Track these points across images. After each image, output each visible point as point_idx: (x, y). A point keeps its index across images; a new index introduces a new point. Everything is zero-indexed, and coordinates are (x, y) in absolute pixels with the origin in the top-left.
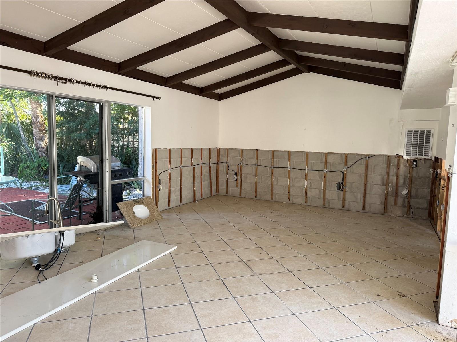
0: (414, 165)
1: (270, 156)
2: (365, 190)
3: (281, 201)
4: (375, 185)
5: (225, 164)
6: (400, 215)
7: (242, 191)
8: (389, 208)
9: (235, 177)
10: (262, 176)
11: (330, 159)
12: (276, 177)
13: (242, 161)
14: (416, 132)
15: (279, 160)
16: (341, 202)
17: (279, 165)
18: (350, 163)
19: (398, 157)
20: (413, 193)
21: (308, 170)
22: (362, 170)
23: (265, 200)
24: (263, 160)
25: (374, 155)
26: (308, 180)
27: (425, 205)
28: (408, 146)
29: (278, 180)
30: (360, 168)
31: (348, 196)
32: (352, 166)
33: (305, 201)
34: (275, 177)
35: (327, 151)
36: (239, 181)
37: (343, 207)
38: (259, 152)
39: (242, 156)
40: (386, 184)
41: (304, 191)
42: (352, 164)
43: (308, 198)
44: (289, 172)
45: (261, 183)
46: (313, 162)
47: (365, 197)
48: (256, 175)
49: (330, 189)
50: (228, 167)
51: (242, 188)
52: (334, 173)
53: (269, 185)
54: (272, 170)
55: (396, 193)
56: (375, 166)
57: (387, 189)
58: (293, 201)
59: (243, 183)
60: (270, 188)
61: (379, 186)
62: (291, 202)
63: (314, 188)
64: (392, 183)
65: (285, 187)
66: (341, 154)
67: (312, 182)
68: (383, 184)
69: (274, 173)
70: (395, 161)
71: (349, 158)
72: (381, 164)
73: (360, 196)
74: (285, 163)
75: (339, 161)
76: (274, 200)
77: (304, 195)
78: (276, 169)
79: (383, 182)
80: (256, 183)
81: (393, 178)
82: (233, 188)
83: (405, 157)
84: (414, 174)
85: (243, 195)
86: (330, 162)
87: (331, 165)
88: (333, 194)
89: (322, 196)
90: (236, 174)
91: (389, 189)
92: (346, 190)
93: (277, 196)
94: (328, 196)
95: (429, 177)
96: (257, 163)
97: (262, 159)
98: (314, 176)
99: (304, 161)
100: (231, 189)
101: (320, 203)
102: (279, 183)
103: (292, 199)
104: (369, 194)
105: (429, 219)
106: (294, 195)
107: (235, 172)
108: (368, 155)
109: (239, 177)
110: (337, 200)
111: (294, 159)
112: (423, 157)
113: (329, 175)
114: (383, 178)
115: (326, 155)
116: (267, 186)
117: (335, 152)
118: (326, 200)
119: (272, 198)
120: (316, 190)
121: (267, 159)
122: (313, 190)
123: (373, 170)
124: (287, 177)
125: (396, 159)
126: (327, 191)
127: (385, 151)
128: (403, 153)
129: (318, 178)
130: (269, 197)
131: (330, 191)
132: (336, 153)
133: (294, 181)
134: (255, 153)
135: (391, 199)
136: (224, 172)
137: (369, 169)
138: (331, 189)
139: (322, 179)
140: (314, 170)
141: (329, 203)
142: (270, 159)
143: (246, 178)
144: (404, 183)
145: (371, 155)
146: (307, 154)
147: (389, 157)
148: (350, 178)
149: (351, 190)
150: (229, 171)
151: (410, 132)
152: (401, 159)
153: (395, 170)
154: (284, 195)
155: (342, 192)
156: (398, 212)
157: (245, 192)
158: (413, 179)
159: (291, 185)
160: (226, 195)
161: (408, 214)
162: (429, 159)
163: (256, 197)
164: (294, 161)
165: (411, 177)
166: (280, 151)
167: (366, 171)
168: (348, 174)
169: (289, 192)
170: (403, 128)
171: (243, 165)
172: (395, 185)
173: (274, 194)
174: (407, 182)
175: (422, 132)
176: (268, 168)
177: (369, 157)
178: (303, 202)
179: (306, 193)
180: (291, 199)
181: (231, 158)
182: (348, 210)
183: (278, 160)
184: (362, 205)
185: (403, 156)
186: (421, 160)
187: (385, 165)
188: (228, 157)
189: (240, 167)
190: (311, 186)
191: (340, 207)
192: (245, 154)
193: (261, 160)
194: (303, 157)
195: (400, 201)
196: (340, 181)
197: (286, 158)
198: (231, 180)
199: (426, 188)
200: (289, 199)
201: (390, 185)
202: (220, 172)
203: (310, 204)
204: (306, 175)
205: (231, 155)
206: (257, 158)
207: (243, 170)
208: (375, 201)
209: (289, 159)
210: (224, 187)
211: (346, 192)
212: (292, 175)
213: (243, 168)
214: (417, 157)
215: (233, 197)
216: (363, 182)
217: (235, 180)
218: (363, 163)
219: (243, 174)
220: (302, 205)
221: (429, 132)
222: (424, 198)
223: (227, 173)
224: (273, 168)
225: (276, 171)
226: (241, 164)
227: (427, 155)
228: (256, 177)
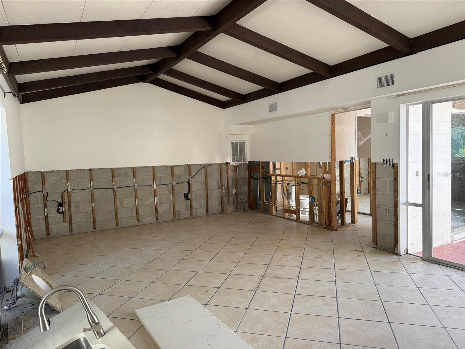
0: (238, 170)
1: (110, 175)
2: (207, 196)
3: (128, 225)
4: (214, 190)
5: (40, 195)
6: (232, 211)
7: (73, 225)
8: (225, 207)
9: (61, 209)
10: (101, 201)
11: (176, 171)
12: (120, 199)
13: (69, 186)
14: (237, 143)
15: (121, 179)
16: (189, 211)
17: (122, 184)
18: (193, 173)
19: (227, 164)
20: (238, 192)
21: (156, 185)
22: (203, 178)
23: (108, 229)
24: (100, 181)
25: (211, 164)
26: (157, 196)
27: (246, 199)
28: (233, 155)
29: (122, 202)
30: (201, 178)
31: (195, 204)
32: (195, 177)
33: (155, 219)
34: (119, 200)
35: (172, 164)
36: (67, 214)
37: (191, 215)
38: (93, 172)
39: (68, 180)
40: (221, 187)
41: (154, 209)
42: (195, 174)
43: (159, 215)
44: (135, 190)
45: (101, 209)
46: (160, 176)
47: (207, 202)
48: (92, 201)
49: (178, 201)
50: (45, 197)
51: (73, 221)
52: (181, 184)
53: (112, 210)
54: (114, 192)
55: (228, 194)
56: (212, 174)
57: (222, 191)
58: (143, 222)
59: (73, 216)
60: (114, 214)
61: (216, 190)
62: (141, 223)
63: (163, 203)
64: (225, 186)
65: (132, 208)
66: (185, 165)
67: (161, 198)
68: (219, 188)
69: (117, 194)
70: (225, 167)
71: (192, 168)
72: (216, 171)
73: (203, 202)
74: (130, 181)
75: (184, 173)
76: (120, 226)
77: (154, 212)
78: (119, 189)
79: (219, 186)
80: (93, 211)
81: (225, 182)
82: (57, 226)
83: (232, 163)
84: (238, 176)
85: (75, 231)
86: (176, 174)
87: (178, 177)
88: (182, 205)
89: (172, 209)
90: (61, 205)
91: (224, 191)
92: (193, 199)
93: (123, 221)
94: (177, 209)
95: (246, 178)
96: (93, 186)
97: (98, 180)
98: (163, 191)
99: (151, 176)
100: (54, 226)
101: (171, 216)
102: (125, 206)
103: (142, 220)
104: (210, 198)
105: (250, 209)
106: (143, 214)
107: (59, 202)
108: (207, 164)
109: (67, 207)
110: (186, 210)
111: (139, 175)
112: (243, 162)
113: (177, 187)
114: (218, 183)
115: (172, 167)
116: (109, 212)
117: (180, 164)
118: (176, 212)
119: (117, 224)
120: (166, 204)
121: (106, 179)
122: (163, 205)
123: (211, 177)
124: (134, 197)
126: (176, 204)
127: (218, 161)
128: (230, 160)
129: (166, 192)
130: (113, 225)
131: (179, 202)
132: (181, 165)
133: (142, 199)
134: (87, 174)
135: (225, 199)
136: (40, 205)
137: (208, 177)
138: (179, 200)
139: (170, 192)
140: (162, 184)
141: (179, 214)
142: (110, 178)
143: (78, 207)
144: (232, 185)
145: (209, 164)
146: (153, 168)
147: (220, 164)
148: (194, 188)
149: (196, 197)
150: (48, 203)
151: (233, 143)
152: (229, 166)
153: (226, 175)
154: (133, 217)
155: (189, 201)
156: (230, 209)
157: (78, 226)
158: (238, 180)
159: (140, 204)
160: (47, 236)
161: (237, 208)
162: (246, 164)
163: (95, 229)
164: (140, 177)
165: (236, 179)
166: (123, 168)
167: (206, 178)
168: (192, 184)
169: (137, 213)
170: (228, 140)
171: (71, 192)
172: (227, 187)
173: (119, 220)
174: (234, 184)
175: (240, 143)
176: (108, 190)
177: (207, 166)
178: (154, 220)
179: (156, 209)
180: (140, 220)
181: (50, 186)
182: (196, 217)
183: (120, 178)
184: (205, 209)
185: (230, 163)
186: (241, 164)
187: (219, 172)
188: (43, 183)
189: (66, 195)
190: (160, 201)
191: (189, 216)
192: (71, 176)
193: (97, 181)
194: (149, 172)
195: (231, 199)
196: (187, 192)
197: (130, 175)
198: (53, 215)
199: (246, 185)
200: (138, 220)
201: (224, 188)
202: (31, 206)
203: (161, 220)
204: (155, 191)
205: (49, 180)
206: (91, 179)
207: (71, 198)
208: (215, 203)
209: (134, 177)
210: (41, 228)
211: (193, 201)
212: (139, 193)
213: (72, 195)
214: (239, 163)
215: (59, 236)
216: (205, 189)
217: (60, 213)
218: (203, 172)
219: (72, 204)
220: (152, 223)
221: (244, 143)
222: (245, 194)
223: (45, 206)
224: (115, 189)
225: (119, 192)
226: (67, 190)
227: (244, 161)
228: (93, 204)
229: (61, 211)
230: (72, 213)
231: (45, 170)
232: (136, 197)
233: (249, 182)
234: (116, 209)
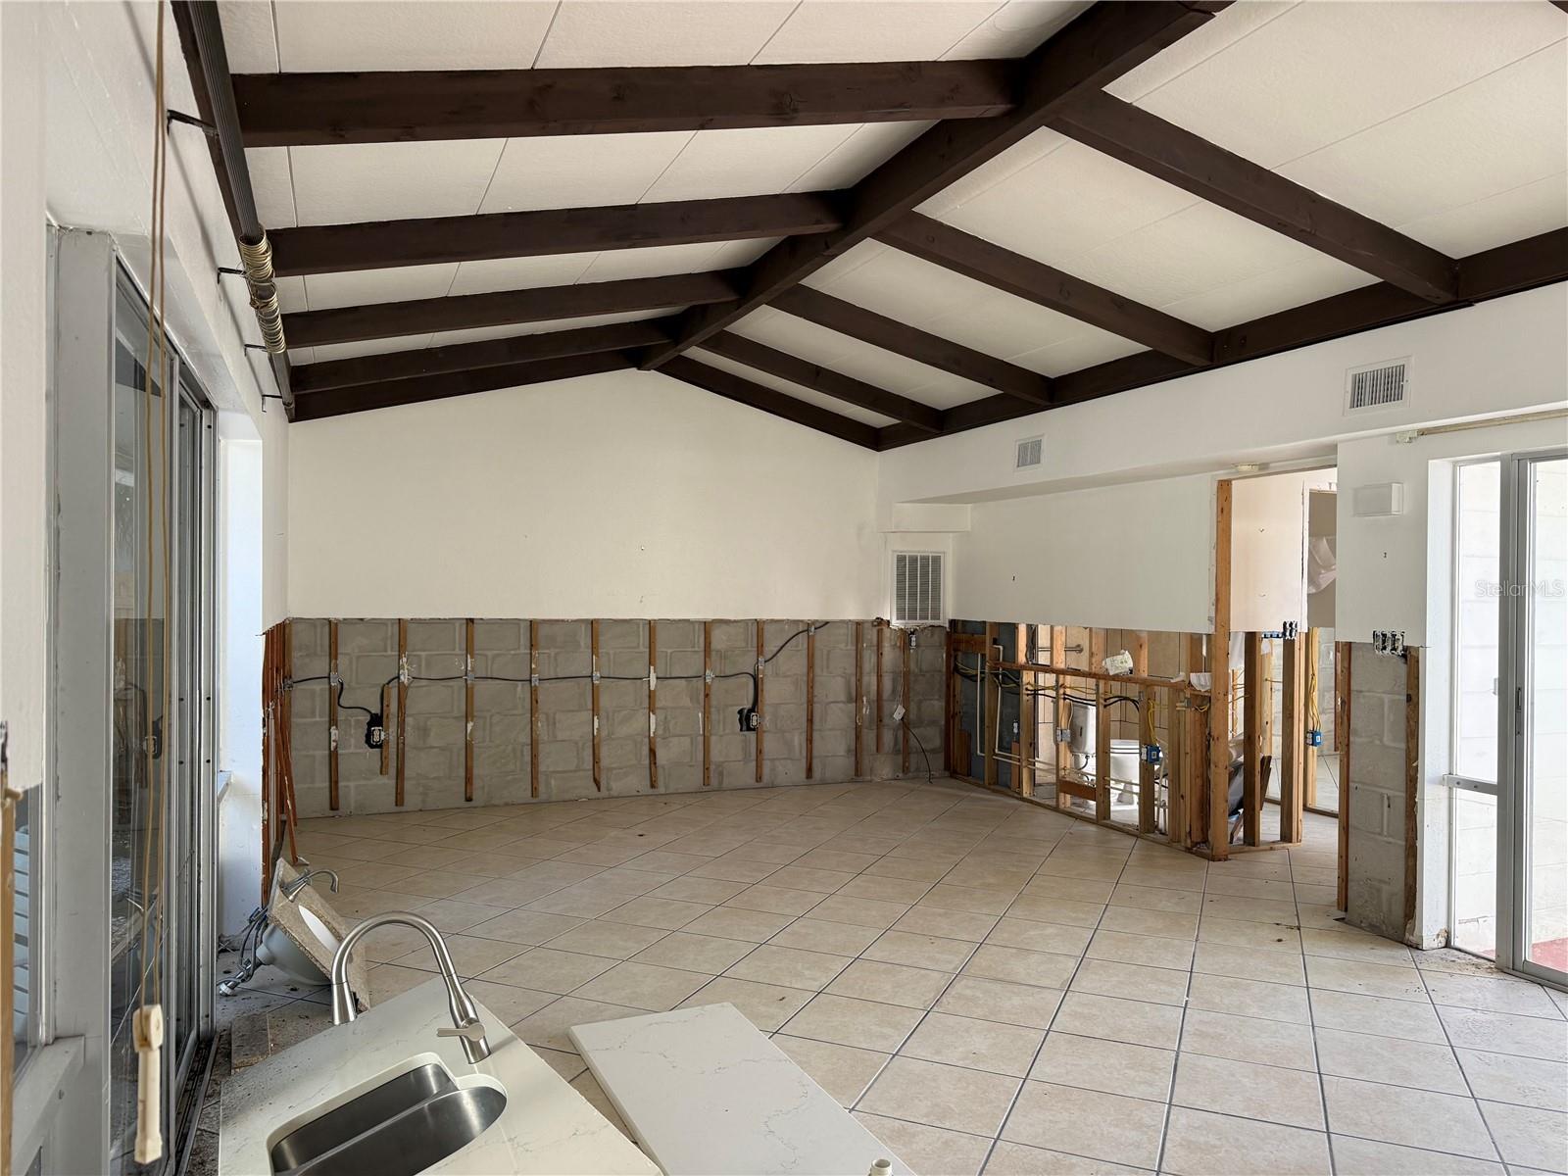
0: (913, 644)
1: (524, 640)
2: (810, 721)
3: (567, 797)
4: (832, 705)
5: (320, 687)
6: (890, 776)
7: (408, 785)
8: (866, 762)
9: (376, 733)
10: (491, 716)
11: (719, 639)
12: (547, 715)
13: (406, 666)
14: (913, 560)
15: (556, 654)
16: (752, 766)
17: (558, 670)
18: (770, 648)
19: (880, 623)
20: (912, 716)
21: (657, 678)
22: (799, 665)
23: (507, 804)
24: (495, 656)
25: (827, 623)
26: (657, 711)
27: (937, 742)
28: (900, 596)
29: (555, 723)
30: (793, 662)
31: (770, 744)
32: (775, 658)
33: (648, 783)
34: (544, 716)
35: (709, 616)
36: (392, 749)
37: (759, 778)
38: (478, 629)
39: (402, 648)
40: (856, 698)
41: (645, 751)
42: (776, 649)
43: (660, 771)
44: (595, 691)
45: (491, 741)
46: (669, 651)
47: (810, 741)
48: (468, 715)
49: (721, 733)
50: (336, 696)
51: (407, 773)
52: (731, 680)
53: (523, 745)
54: (533, 691)
55: (879, 719)
56: (829, 652)
57: (858, 710)
58: (609, 789)
59: (409, 754)
60: (528, 758)
61: (841, 705)
62: (604, 793)
63: (674, 736)
64: (869, 692)
65: (580, 744)
66: (746, 622)
67: (669, 717)
68: (849, 700)
69: (541, 698)
70: (871, 635)
71: (768, 631)
72: (842, 646)
73: (798, 740)
74: (580, 663)
75: (744, 645)
76: (543, 796)
77: (647, 762)
78: (547, 684)
79: (850, 693)
80: (468, 747)
81: (870, 681)
82: (362, 782)
83: (896, 623)
84: (913, 666)
85: (412, 800)
86: (719, 647)
87: (723, 656)
88: (730, 745)
89: (700, 756)
90: (376, 720)
91: (864, 710)
92: (765, 729)
93: (553, 782)
94: (716, 755)
95: (940, 671)
96: (473, 670)
97: (489, 653)
98: (677, 697)
99: (642, 649)
100: (352, 784)
101: (695, 778)
102: (561, 735)
103: (608, 783)
104: (820, 730)
105: (947, 774)
106: (613, 766)
107: (373, 712)
108: (814, 622)
109: (393, 730)
110: (742, 763)
111: (608, 644)
112: (930, 622)
113: (718, 689)
114: (848, 683)
115: (707, 626)
116: (514, 750)
117: (732, 618)
118: (712, 767)
119: (534, 791)
120: (682, 738)
121: (513, 652)
122: (675, 741)
123: (825, 664)
124: (588, 710)
125: (875, 630)
126: (713, 739)
127: (852, 613)
128: (889, 612)
129: (686, 701)
130: (523, 792)
131: (721, 736)
132: (735, 621)
133: (613, 720)
134: (460, 633)
135: (869, 737)
136: (318, 719)
137: (818, 662)
138: (724, 730)
139: (699, 703)
140: (673, 675)
141: (721, 774)
142: (525, 650)
143: (424, 731)
144: (894, 691)
145: (822, 621)
146: (651, 626)
147: (858, 624)
148: (772, 692)
149: (776, 725)
150: (342, 714)
151: (901, 559)
152: (886, 632)
153: (874, 659)
154: (581, 773)
155: (752, 735)
156: (884, 768)
157: (421, 789)
158: (912, 678)
159: (604, 733)
160: (332, 813)
161: (905, 769)
162: (940, 626)
163: (469, 799)
164: (611, 652)
165: (906, 675)
166: (563, 621)
167: (811, 667)
168: (766, 680)
169: (596, 761)
170: (886, 549)
171: (409, 685)
172: (875, 698)
173: (542, 778)
174: (900, 688)
175: (925, 559)
176: (517, 686)
177: (815, 629)
178: (643, 785)
179: (652, 752)
180: (603, 782)
181: (351, 662)
182: (773, 786)
183: (553, 652)
184: (803, 764)
186: (926, 628)
187: (851, 648)
188: (333, 654)
189: (394, 693)
190: (666, 729)
191: (751, 781)
192: (414, 638)
193: (486, 656)
194: (639, 636)
195: (888, 737)
196: (748, 705)
197: (582, 644)
198: (352, 750)
199: (937, 697)
200: (597, 783)
201: (865, 699)
202: (295, 720)
203: (666, 787)
204: (651, 695)
205: (348, 647)
206: (469, 649)
207: (408, 702)
208: (834, 745)
209: (594, 649)
210: (318, 785)
211: (765, 734)
212: (605, 701)
213: (410, 692)
214: (919, 622)
215: (366, 815)
216: (804, 699)
217: (372, 746)
218: (803, 644)
219: (409, 720)
220: (638, 796)
221: (937, 560)
222: (933, 723)
223: (333, 721)
224: (534, 682)
225: (546, 691)
226: (398, 677)
227: (936, 616)
228: (470, 725)
229: (376, 739)
230: (406, 749)
231: (341, 617)
232: (595, 711)
233: (948, 686)
234: (534, 744)
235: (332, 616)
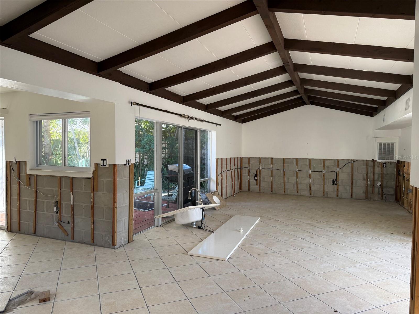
0: (384, 166)
1: (282, 162)
2: (352, 184)
3: (291, 194)
4: (358, 181)
5: (247, 169)
6: (377, 200)
7: (261, 188)
8: (369, 195)
9: (255, 178)
10: (276, 176)
11: (327, 163)
13: (261, 166)
14: (384, 144)
15: (289, 165)
16: (336, 193)
17: (289, 168)
18: (341, 166)
19: (374, 161)
20: (384, 185)
21: (311, 171)
22: (349, 170)
23: (279, 194)
24: (277, 165)
25: (357, 160)
26: (311, 179)
27: (393, 192)
28: (380, 154)
29: (289, 179)
30: (348, 169)
31: (341, 188)
32: (342, 168)
33: (309, 194)
34: (286, 177)
35: (324, 158)
36: (258, 181)
37: (337, 196)
38: (273, 160)
39: (260, 163)
40: (366, 179)
41: (309, 187)
42: (342, 166)
43: (312, 191)
44: (297, 173)
45: (276, 181)
46: (314, 165)
47: (352, 188)
48: (272, 176)
49: (327, 184)
50: (249, 170)
51: (261, 185)
52: (330, 173)
53: (282, 183)
54: (284, 172)
55: (373, 185)
56: (358, 168)
57: (367, 182)
58: (300, 194)
59: (261, 182)
60: (283, 185)
61: (361, 181)
62: (299, 194)
63: (316, 184)
65: (294, 184)
66: (334, 160)
67: (314, 180)
68: (364, 180)
69: (286, 174)
71: (340, 162)
72: (362, 166)
73: (349, 188)
74: (294, 167)
75: (333, 165)
76: (286, 193)
77: (309, 189)
78: (287, 171)
79: (364, 178)
80: (272, 182)
81: (371, 175)
82: (253, 186)
83: (378, 161)
84: (384, 172)
85: (262, 191)
86: (327, 165)
87: (328, 167)
88: (329, 188)
89: (322, 189)
90: (256, 175)
91: (368, 182)
92: (339, 185)
93: (288, 191)
94: (326, 189)
95: (394, 174)
96: (272, 167)
98: (316, 176)
99: (308, 165)
100: (252, 186)
101: (321, 194)
102: (290, 182)
104: (355, 186)
105: (396, 201)
106: (301, 189)
108: (353, 160)
109: (259, 178)
110: (333, 192)
112: (390, 161)
113: (327, 174)
114: (363, 176)
115: (324, 160)
116: (280, 184)
118: (325, 192)
119: (284, 192)
120: (317, 185)
121: (280, 164)
122: (316, 185)
123: (357, 170)
125: (372, 163)
126: (325, 186)
127: (364, 157)
128: (377, 158)
129: (319, 177)
130: (282, 192)
131: (327, 185)
132: (331, 159)
133: (301, 179)
134: (270, 160)
135: (370, 189)
136: (246, 175)
137: (354, 169)
138: (328, 184)
139: (322, 177)
140: (315, 171)
141: (327, 194)
142: (282, 164)
143: (264, 178)
144: (378, 178)
145: (355, 160)
146: (310, 160)
147: (367, 161)
148: (341, 176)
149: (342, 184)
150: (250, 174)
151: (380, 145)
152: (376, 163)
153: (372, 170)
154: (294, 190)
155: (336, 186)
156: (375, 198)
157: (263, 189)
158: (384, 175)
159: (299, 182)
160: (249, 191)
161: (382, 199)
162: (394, 162)
163: (272, 192)
164: (301, 165)
165: (382, 174)
166: (290, 158)
167: (352, 171)
168: (339, 173)
169: (297, 187)
170: (375, 142)
171: (261, 169)
172: (372, 180)
173: (286, 190)
174: (380, 178)
175: (388, 145)
176: (281, 171)
177: (353, 162)
178: (308, 194)
179: (310, 187)
180: (299, 192)
181: (252, 165)
182: (341, 198)
183: (288, 165)
184: (350, 194)
185: (376, 160)
186: (388, 162)
187: (365, 167)
188: (249, 163)
189: (259, 171)
190: (314, 183)
191: (335, 196)
192: (262, 161)
193: (275, 165)
194: (307, 162)
195: (376, 190)
196: (335, 179)
197: (294, 163)
198: (252, 180)
199: (393, 181)
200: (298, 192)
201: (369, 180)
202: (243, 174)
203: (314, 195)
204: (310, 175)
205: (252, 162)
206: (272, 164)
207: (261, 173)
208: (359, 190)
209: (297, 164)
210: (246, 186)
211: (339, 186)
212: (299, 175)
213: (261, 171)
214: (386, 161)
215: (254, 192)
216: (350, 179)
217: (255, 180)
218: (350, 165)
219: (261, 176)
220: (307, 196)
221: (393, 145)
222: (392, 187)
223: (249, 175)
224: (284, 171)
225: (287, 173)
226: (259, 168)
227: (392, 159)
228: (272, 178)
229: (255, 179)
230: (261, 181)
231: (250, 157)
232: (297, 177)
233: (397, 178)
234: (284, 183)
235: (248, 157)
